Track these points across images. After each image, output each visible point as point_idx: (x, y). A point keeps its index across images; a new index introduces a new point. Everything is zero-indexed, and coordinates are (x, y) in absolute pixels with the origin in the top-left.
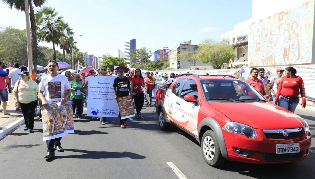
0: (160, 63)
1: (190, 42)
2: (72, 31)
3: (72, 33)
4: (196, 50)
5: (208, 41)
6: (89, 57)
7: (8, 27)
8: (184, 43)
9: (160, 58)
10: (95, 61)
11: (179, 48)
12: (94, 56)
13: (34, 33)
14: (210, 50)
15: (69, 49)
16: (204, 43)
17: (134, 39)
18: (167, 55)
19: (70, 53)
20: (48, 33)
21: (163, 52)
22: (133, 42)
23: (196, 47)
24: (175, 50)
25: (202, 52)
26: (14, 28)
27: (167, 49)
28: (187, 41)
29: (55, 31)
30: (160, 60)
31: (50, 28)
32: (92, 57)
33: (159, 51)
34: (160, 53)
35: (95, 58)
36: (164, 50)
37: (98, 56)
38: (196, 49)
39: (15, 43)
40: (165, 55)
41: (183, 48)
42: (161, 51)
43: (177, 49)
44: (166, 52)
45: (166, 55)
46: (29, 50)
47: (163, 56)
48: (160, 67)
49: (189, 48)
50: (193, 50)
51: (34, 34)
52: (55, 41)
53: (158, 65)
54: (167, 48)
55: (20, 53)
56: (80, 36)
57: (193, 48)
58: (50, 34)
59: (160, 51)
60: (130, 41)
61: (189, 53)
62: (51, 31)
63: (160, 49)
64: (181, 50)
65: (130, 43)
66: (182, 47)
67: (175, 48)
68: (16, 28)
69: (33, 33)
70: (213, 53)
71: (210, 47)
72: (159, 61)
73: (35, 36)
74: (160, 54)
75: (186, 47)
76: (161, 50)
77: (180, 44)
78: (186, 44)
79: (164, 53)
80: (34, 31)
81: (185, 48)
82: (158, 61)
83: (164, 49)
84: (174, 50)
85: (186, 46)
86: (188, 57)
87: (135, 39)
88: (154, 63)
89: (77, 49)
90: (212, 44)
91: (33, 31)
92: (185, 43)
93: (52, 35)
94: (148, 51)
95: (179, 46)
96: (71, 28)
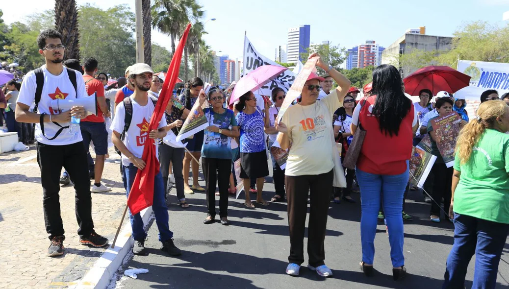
0: (360, 73)
1: (423, 29)
2: (202, 9)
3: (201, 14)
4: (440, 47)
5: (475, 27)
6: (218, 61)
7: (85, 5)
8: (410, 33)
9: (358, 63)
10: (229, 68)
11: (402, 44)
12: (228, 59)
13: (148, 14)
14: (481, 45)
15: (193, 45)
16: (466, 32)
17: (308, 24)
18: (373, 58)
19: (195, 53)
20: (163, 13)
21: (365, 50)
22: (305, 32)
23: (441, 40)
24: (395, 48)
25: (461, 52)
26: (93, 7)
27: (374, 46)
28: (417, 28)
29: (176, 10)
30: (358, 67)
31: (168, 3)
32: (225, 61)
33: (357, 50)
34: (359, 53)
35: (231, 62)
36: (368, 48)
37: (237, 59)
38: (440, 45)
39: (95, 34)
40: (368, 58)
41: (412, 44)
42: (363, 49)
43: (399, 45)
44: (371, 52)
45: (371, 58)
46: (138, 47)
47: (365, 60)
48: (359, 82)
49: (425, 43)
50: (435, 47)
51: (147, 16)
52: (175, 29)
53: (356, 79)
54: (374, 42)
55: (101, 52)
56: (213, 20)
57: (435, 41)
58: (166, 16)
59: (359, 50)
60: (299, 30)
61: (427, 53)
62: (168, 9)
63: (359, 45)
64: (408, 47)
65: (299, 33)
66: (410, 40)
67: (395, 43)
68: (96, 7)
69: (146, 13)
70: (485, 54)
71: (479, 41)
72: (357, 70)
73: (148, 19)
74: (358, 56)
75: (420, 41)
76: (361, 48)
77: (406, 34)
78: (415, 33)
79: (367, 53)
80: (147, 10)
81: (416, 44)
82: (355, 69)
83: (368, 46)
84: (393, 47)
85: (419, 38)
86: (423, 61)
87: (309, 26)
88: (347, 73)
89: (206, 45)
90: (485, 32)
91: (145, 10)
92: (413, 32)
93: (170, 18)
94: (339, 49)
95: (404, 38)
96: (200, 4)
